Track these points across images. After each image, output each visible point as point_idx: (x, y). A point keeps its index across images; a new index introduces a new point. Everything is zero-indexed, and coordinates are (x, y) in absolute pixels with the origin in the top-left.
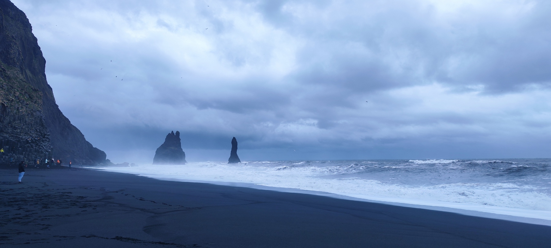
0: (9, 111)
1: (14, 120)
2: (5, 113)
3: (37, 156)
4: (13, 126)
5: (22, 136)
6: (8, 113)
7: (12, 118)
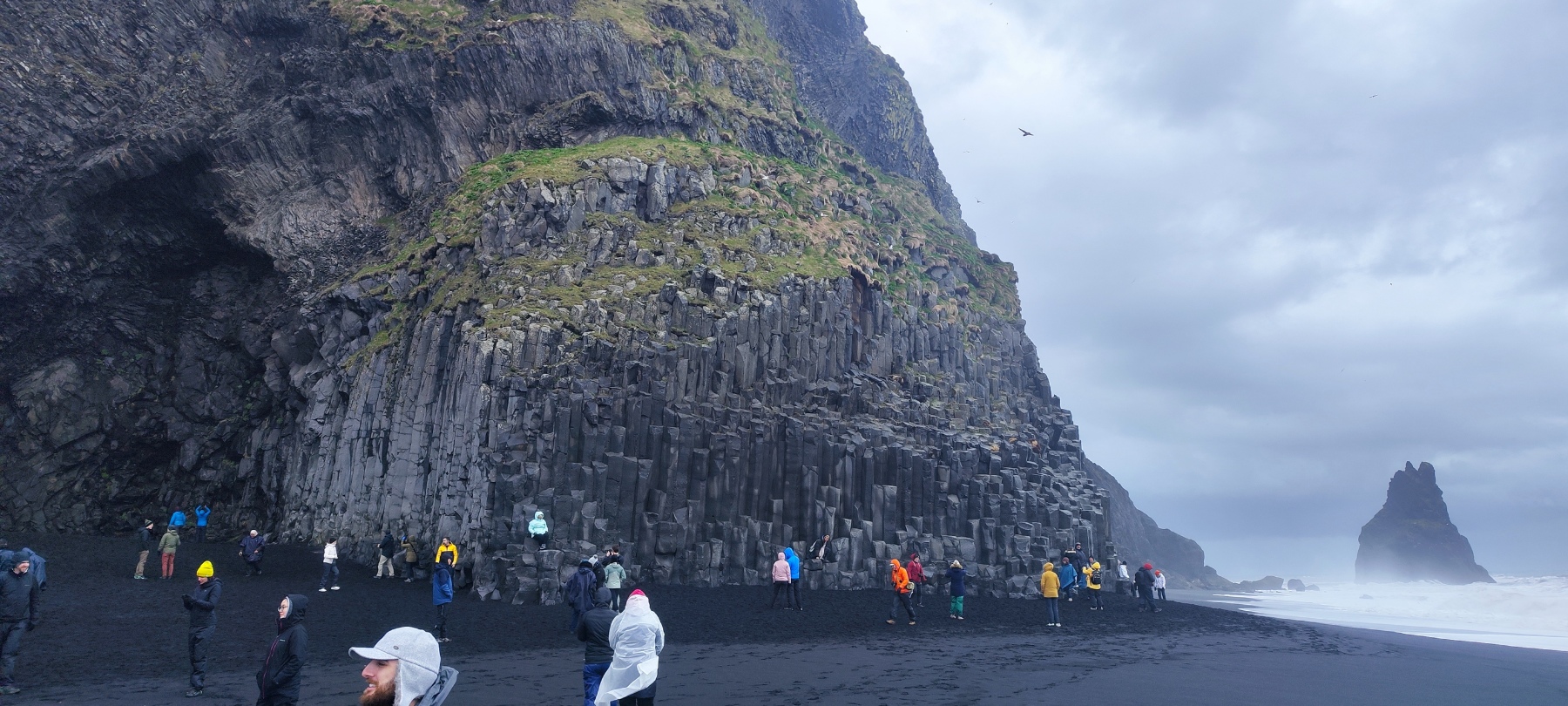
0: (886, 308)
1: (914, 355)
2: (870, 317)
3: (1041, 542)
4: (911, 382)
5: (953, 429)
6: (884, 317)
7: (905, 345)
